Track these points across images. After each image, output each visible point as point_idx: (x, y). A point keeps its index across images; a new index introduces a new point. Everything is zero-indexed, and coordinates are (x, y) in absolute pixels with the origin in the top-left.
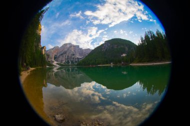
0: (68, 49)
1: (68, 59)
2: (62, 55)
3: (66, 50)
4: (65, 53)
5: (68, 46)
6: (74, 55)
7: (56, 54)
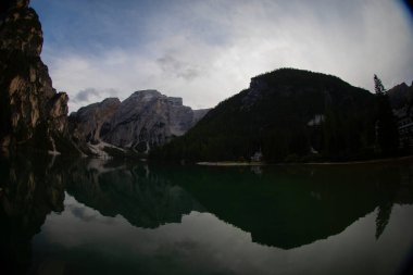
0: (146, 108)
1: (141, 135)
2: (124, 123)
3: (139, 108)
4: (136, 117)
5: (148, 98)
6: (162, 125)
7: (109, 121)
